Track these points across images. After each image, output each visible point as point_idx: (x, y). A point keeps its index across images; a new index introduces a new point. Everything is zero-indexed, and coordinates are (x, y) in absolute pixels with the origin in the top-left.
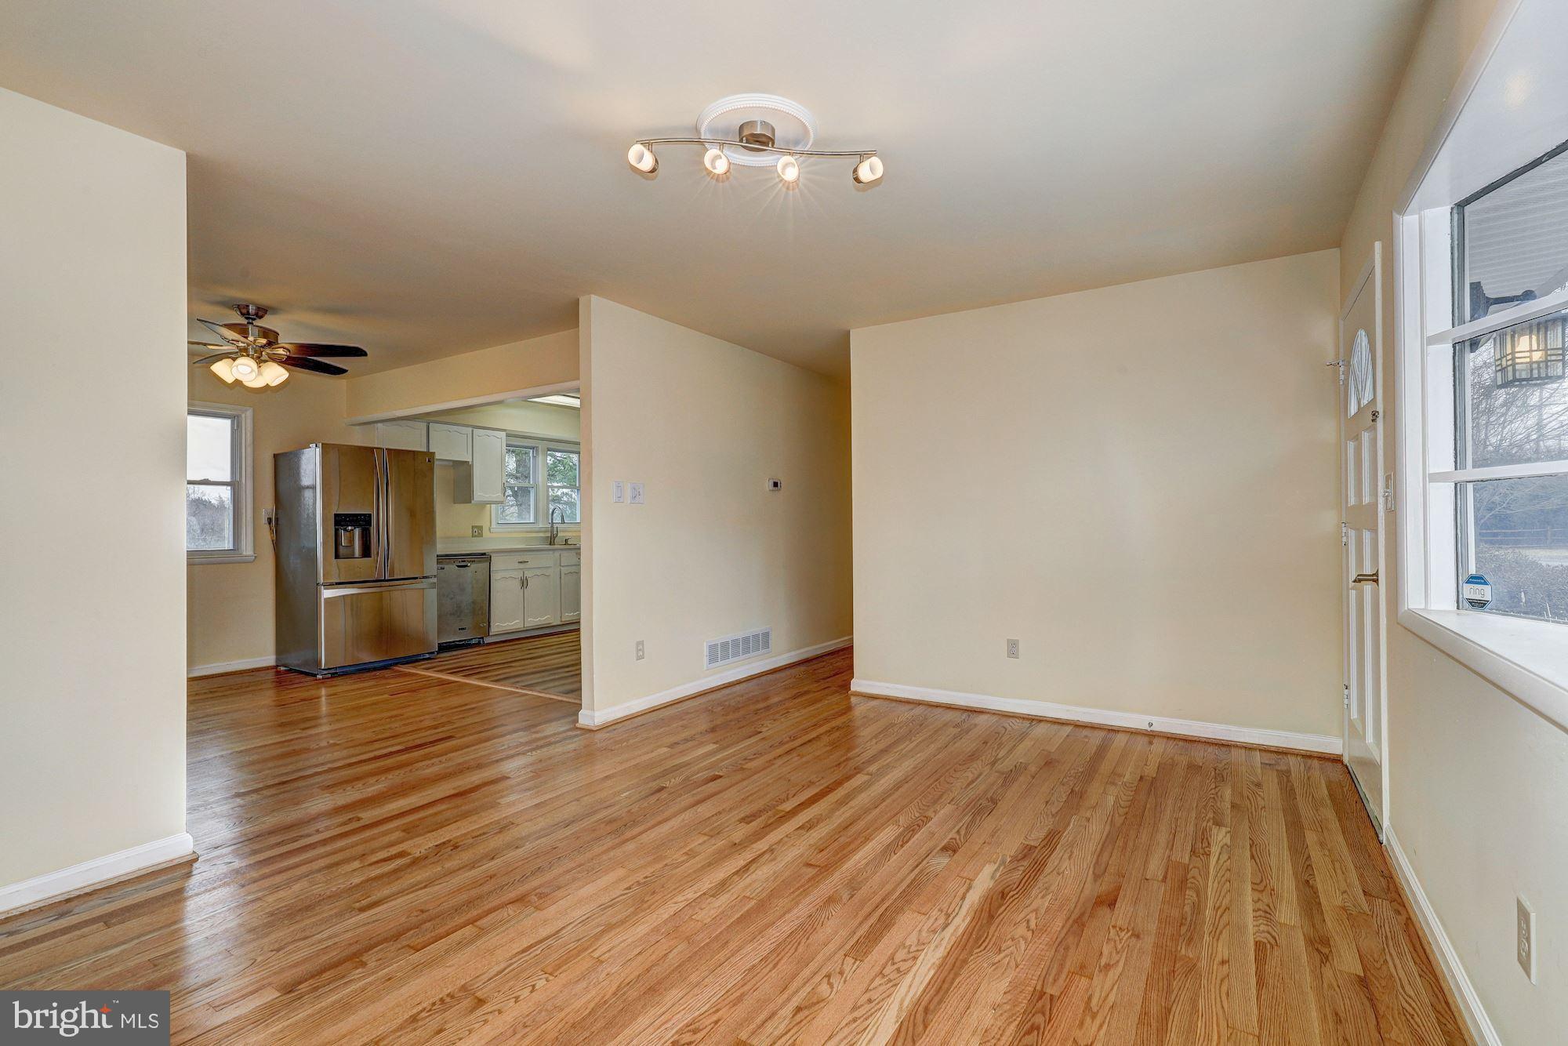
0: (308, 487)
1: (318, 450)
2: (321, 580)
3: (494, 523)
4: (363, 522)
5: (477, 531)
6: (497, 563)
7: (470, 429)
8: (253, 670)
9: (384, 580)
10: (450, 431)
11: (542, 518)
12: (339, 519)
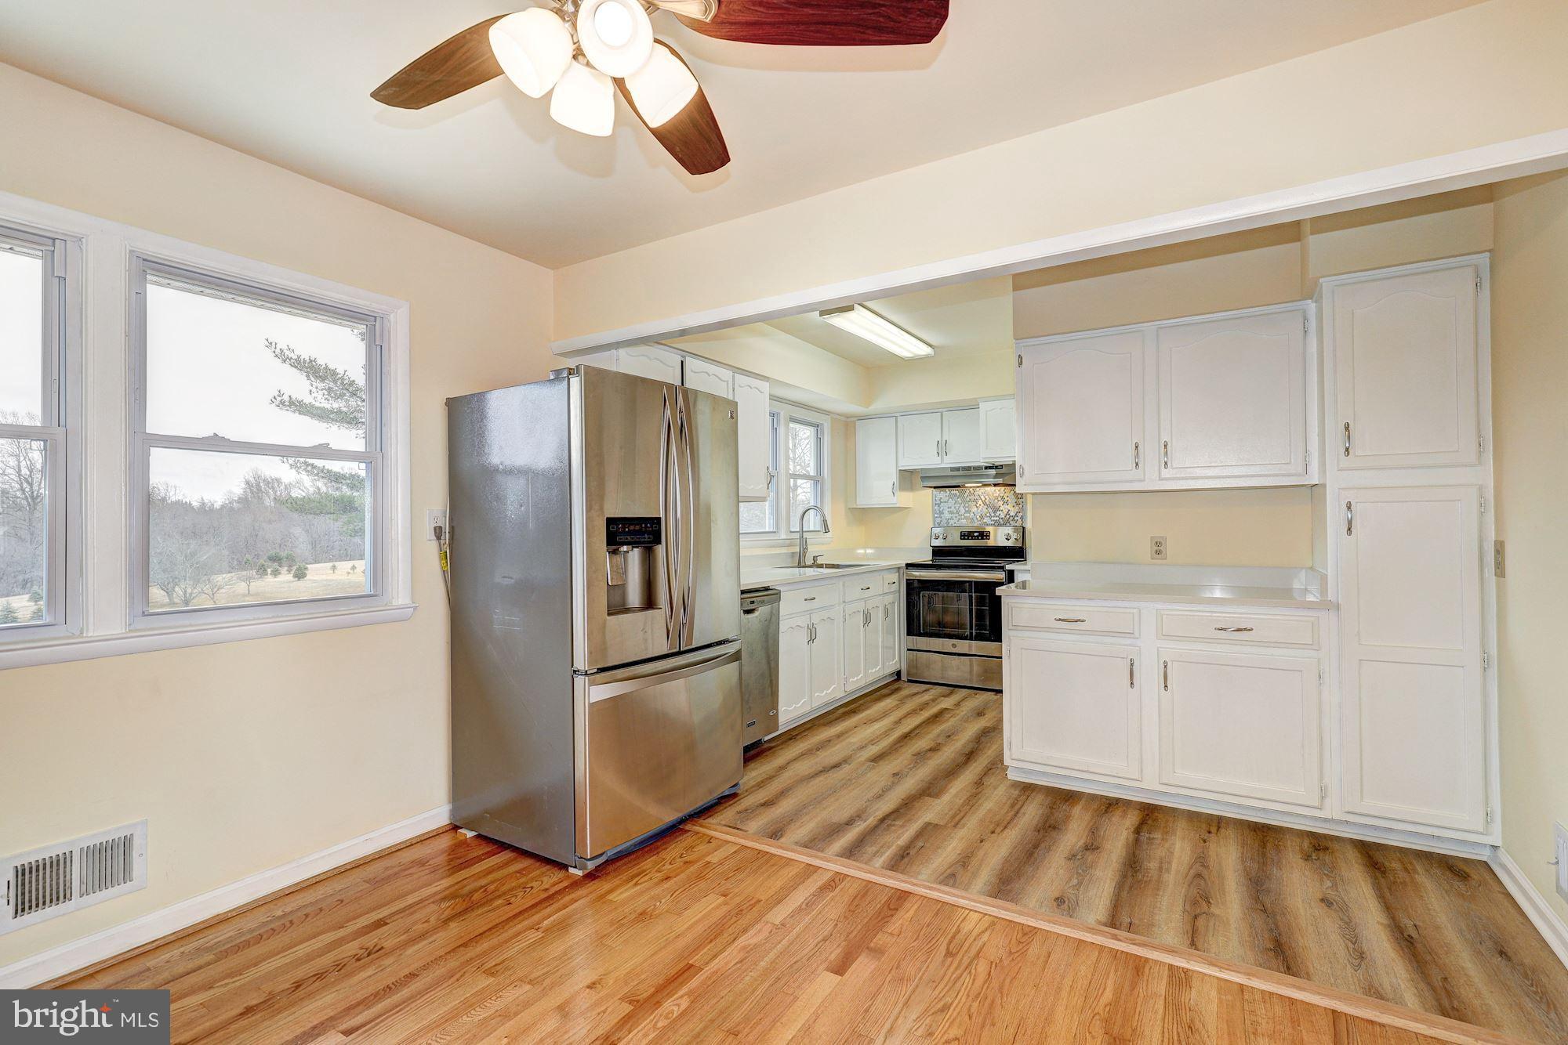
2: (582, 665)
4: (646, 533)
6: (786, 603)
7: (730, 373)
8: (410, 845)
9: (680, 653)
10: (709, 375)
11: (783, 525)
12: (613, 529)
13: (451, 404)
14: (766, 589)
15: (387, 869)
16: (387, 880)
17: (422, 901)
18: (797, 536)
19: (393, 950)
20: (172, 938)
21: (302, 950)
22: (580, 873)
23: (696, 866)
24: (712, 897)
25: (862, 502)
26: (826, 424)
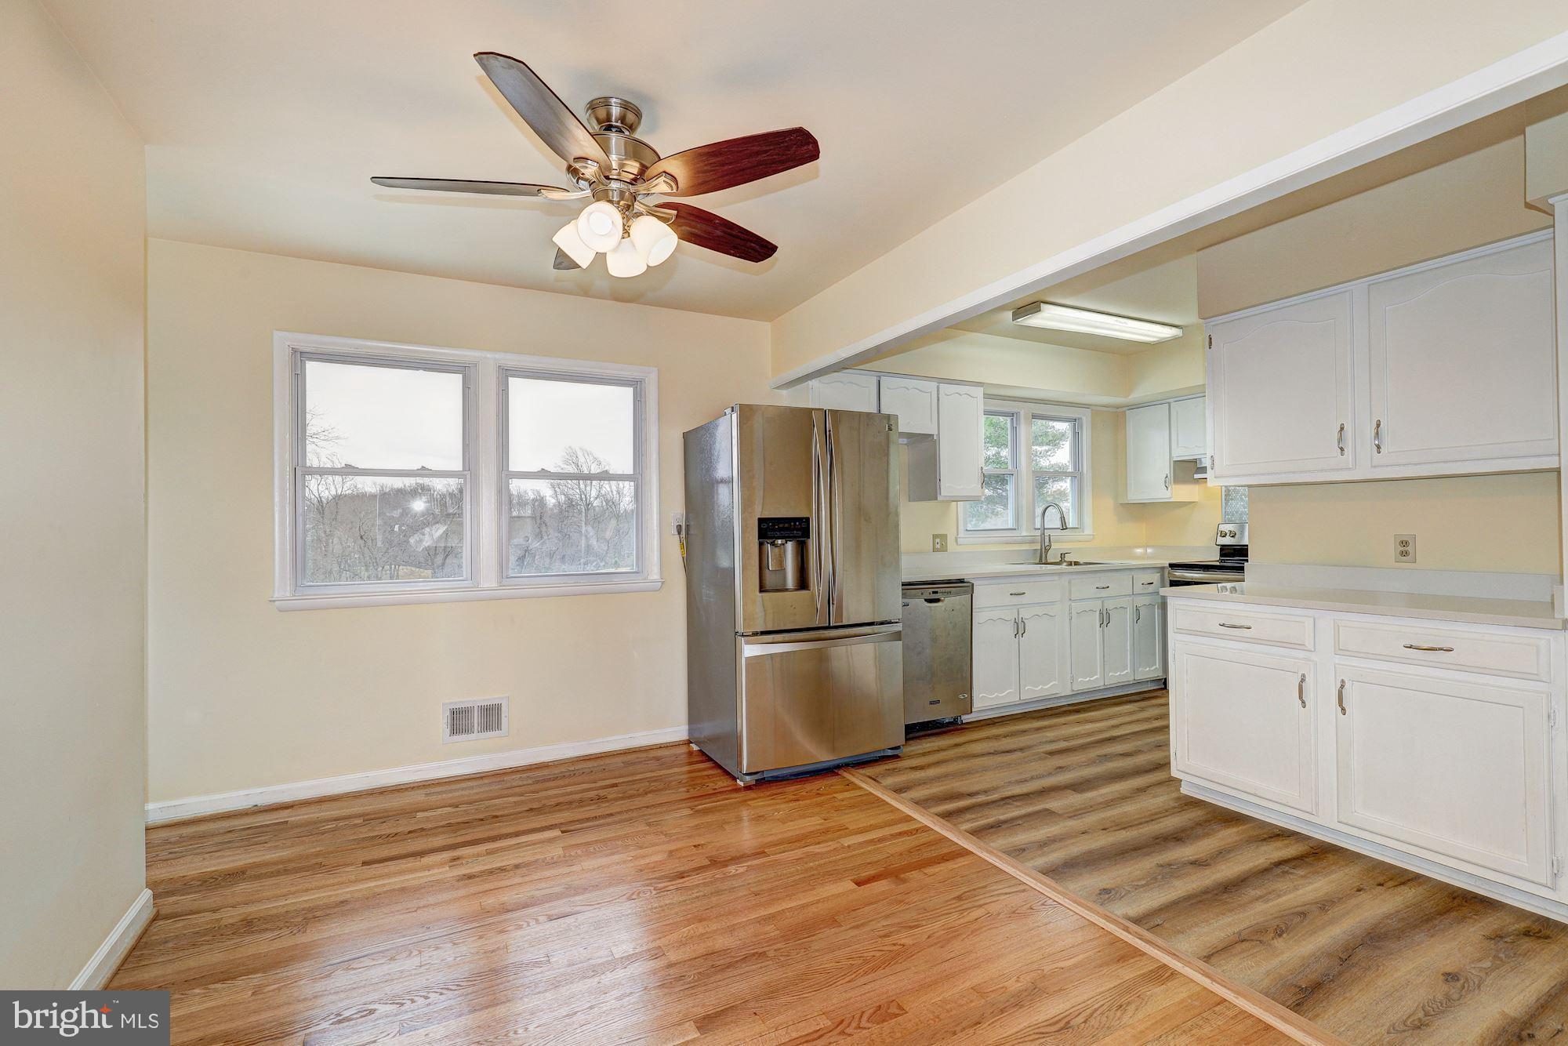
0: (722, 481)
1: (734, 416)
2: (740, 628)
3: (961, 528)
4: (796, 530)
5: (940, 543)
6: (983, 595)
7: (934, 384)
8: (661, 747)
9: (829, 628)
10: (908, 389)
11: (1024, 522)
12: (764, 526)
13: (685, 435)
14: (961, 581)
15: (638, 758)
16: (634, 764)
17: (643, 779)
18: (1038, 533)
19: (611, 800)
20: (525, 768)
21: (569, 789)
22: (742, 784)
23: (822, 798)
24: (817, 818)
25: (1135, 496)
26: (1084, 418)
